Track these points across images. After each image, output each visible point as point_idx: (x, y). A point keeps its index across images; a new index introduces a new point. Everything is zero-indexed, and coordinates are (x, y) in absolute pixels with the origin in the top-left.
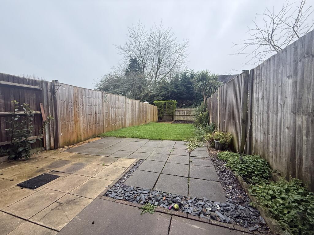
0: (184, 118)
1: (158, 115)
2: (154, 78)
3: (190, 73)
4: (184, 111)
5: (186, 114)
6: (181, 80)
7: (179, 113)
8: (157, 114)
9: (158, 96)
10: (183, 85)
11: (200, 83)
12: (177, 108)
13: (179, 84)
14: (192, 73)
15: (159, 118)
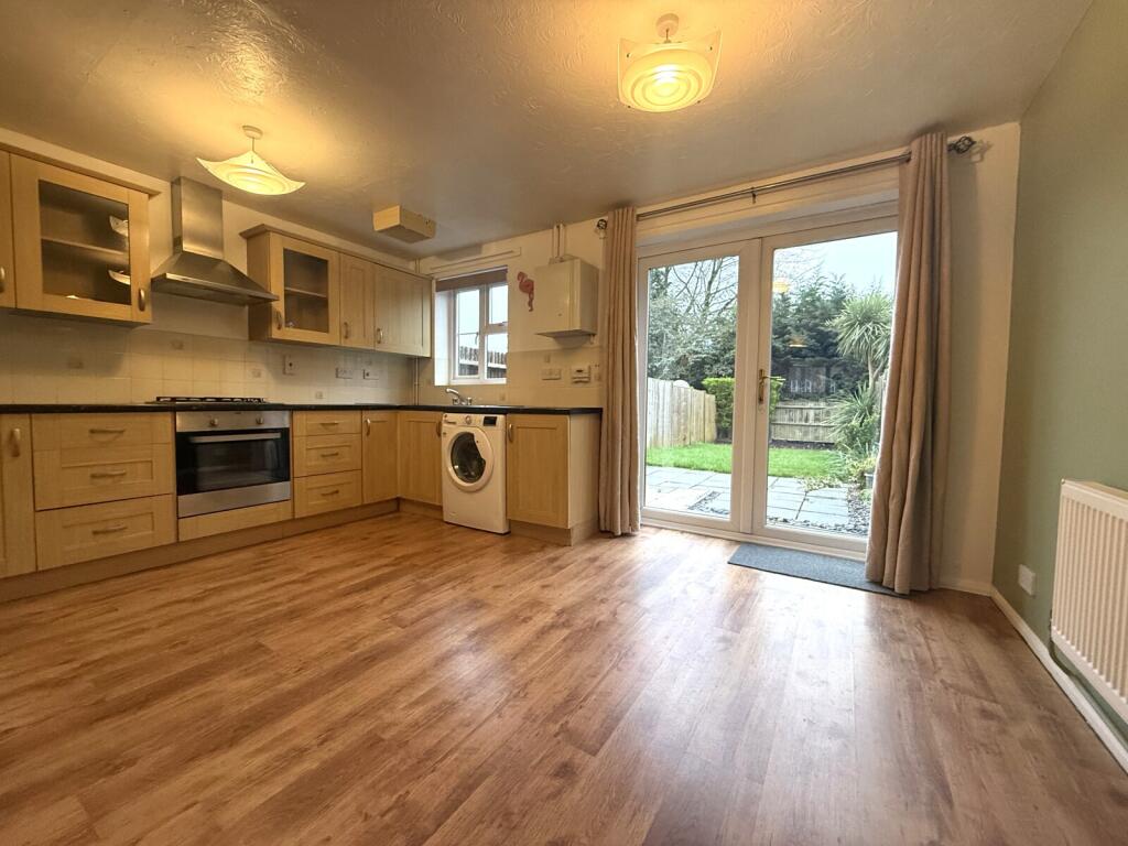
0: (806, 434)
1: (718, 421)
2: (701, 299)
3: (833, 285)
4: (805, 412)
5: (811, 422)
6: (799, 311)
7: (787, 417)
8: (713, 419)
9: (717, 361)
10: (806, 326)
11: (857, 333)
12: (782, 400)
13: (792, 322)
14: (838, 287)
15: (719, 431)
